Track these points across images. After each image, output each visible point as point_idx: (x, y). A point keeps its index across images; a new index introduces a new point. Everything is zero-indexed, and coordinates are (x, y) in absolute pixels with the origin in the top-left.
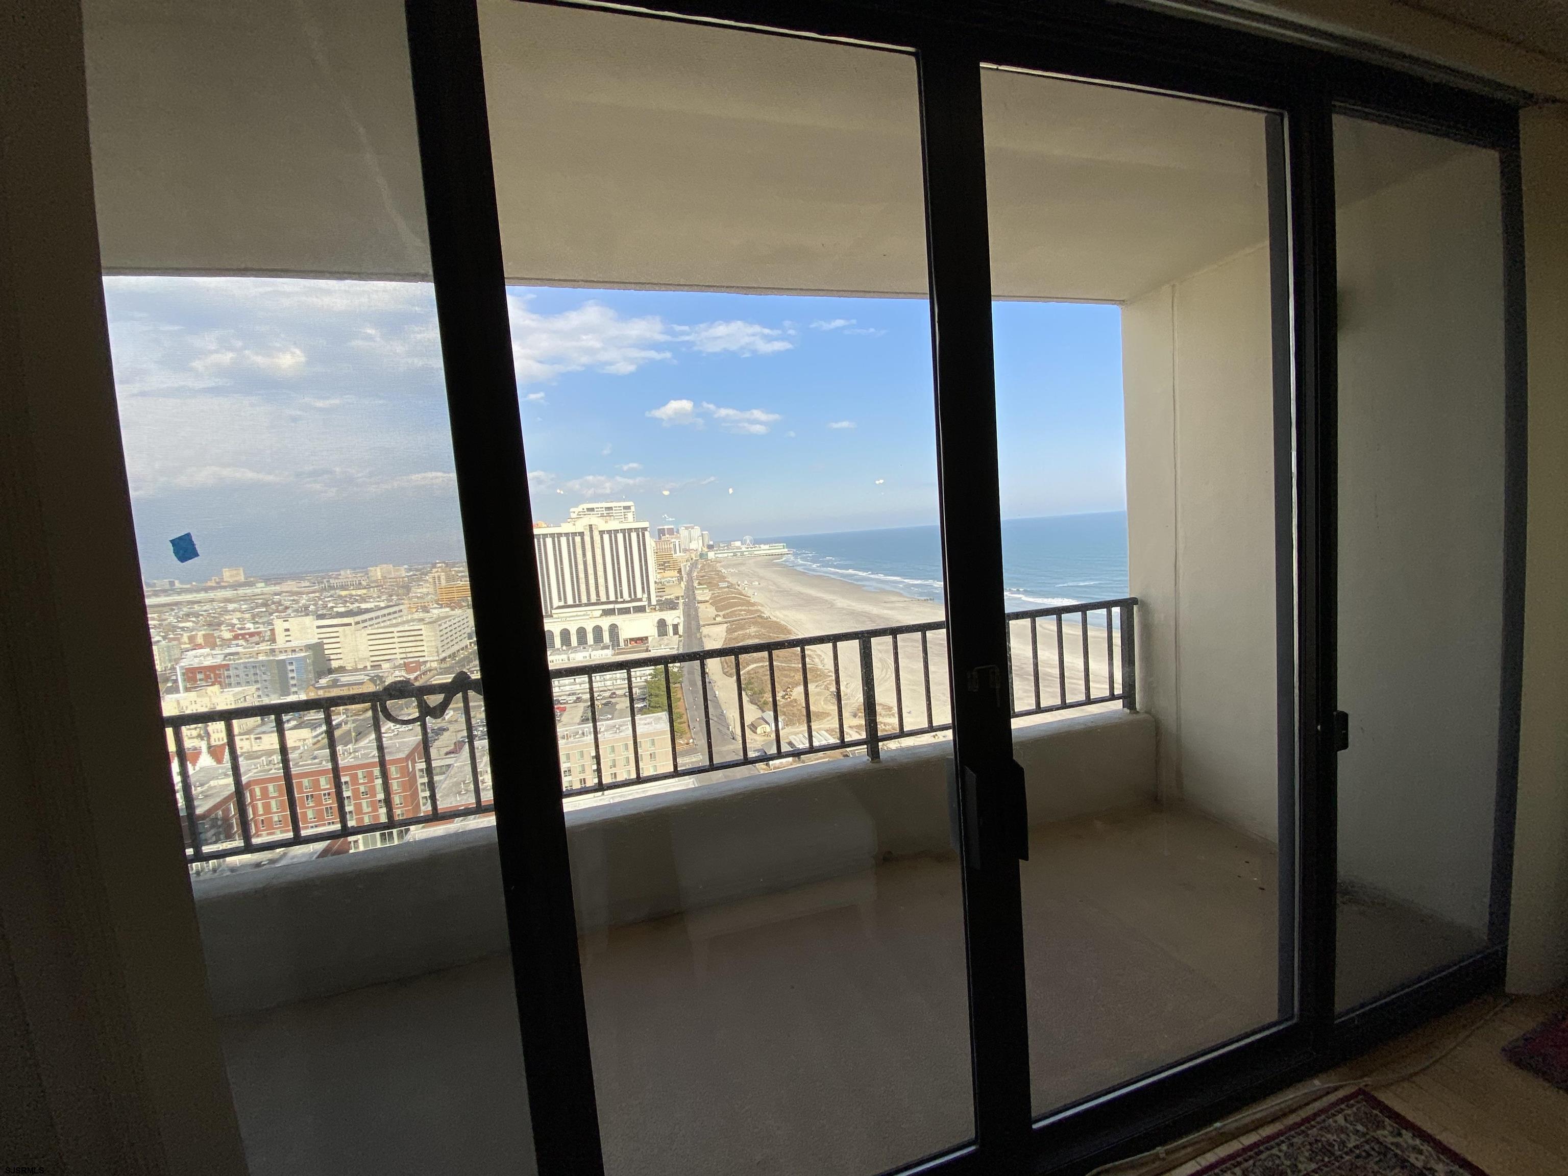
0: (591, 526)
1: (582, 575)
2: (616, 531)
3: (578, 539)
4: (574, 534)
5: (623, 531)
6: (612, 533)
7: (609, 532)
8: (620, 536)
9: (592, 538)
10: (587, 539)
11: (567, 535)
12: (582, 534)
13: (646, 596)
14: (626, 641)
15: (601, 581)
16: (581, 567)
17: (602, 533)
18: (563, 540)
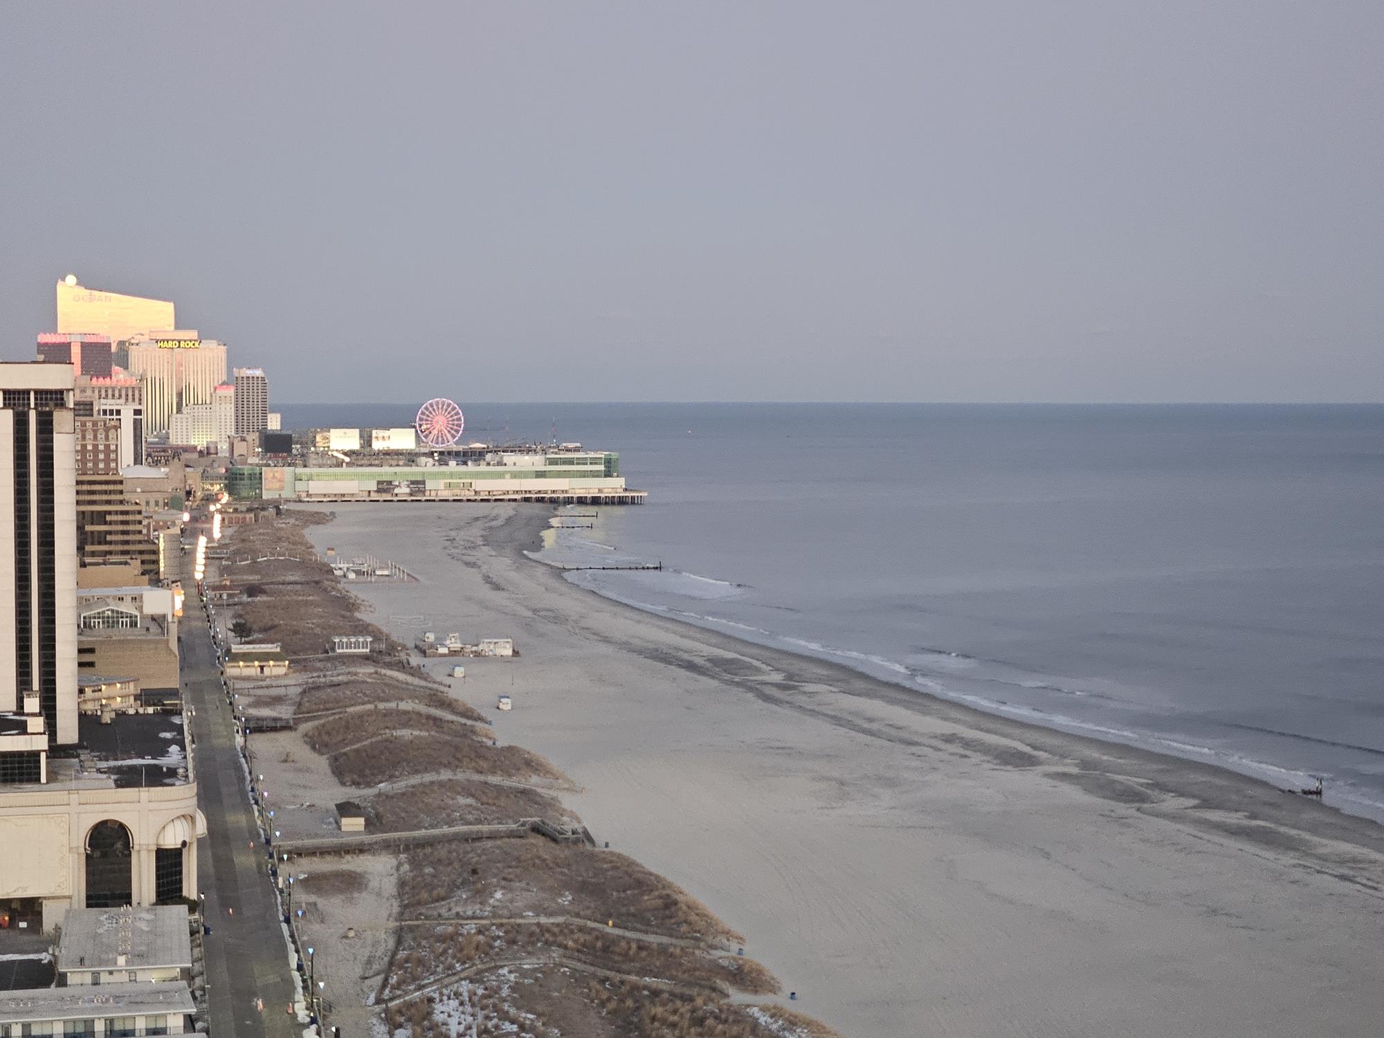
13: (32, 704)
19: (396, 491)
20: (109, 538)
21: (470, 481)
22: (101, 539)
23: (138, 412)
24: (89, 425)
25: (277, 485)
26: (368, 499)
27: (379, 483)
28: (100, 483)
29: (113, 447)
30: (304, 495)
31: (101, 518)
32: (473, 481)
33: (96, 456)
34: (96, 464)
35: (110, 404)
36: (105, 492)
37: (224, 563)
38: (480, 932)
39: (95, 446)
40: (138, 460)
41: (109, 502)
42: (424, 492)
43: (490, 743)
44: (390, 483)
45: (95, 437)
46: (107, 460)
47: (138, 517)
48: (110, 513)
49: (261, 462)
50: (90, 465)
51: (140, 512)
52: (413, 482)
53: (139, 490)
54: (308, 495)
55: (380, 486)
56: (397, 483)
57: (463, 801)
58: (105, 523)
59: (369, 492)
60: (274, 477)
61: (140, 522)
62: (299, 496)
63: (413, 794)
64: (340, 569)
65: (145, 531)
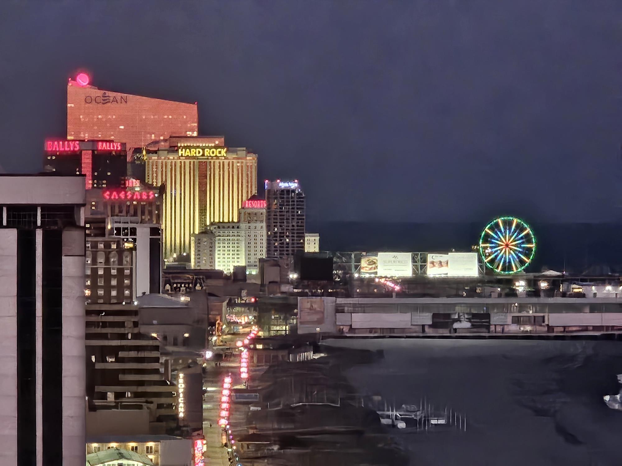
19: (456, 325)
21: (542, 315)
23: (155, 232)
24: (101, 246)
25: (315, 317)
26: (421, 335)
27: (435, 316)
28: (112, 313)
29: (127, 272)
30: (346, 329)
32: (546, 315)
33: (108, 282)
34: (108, 291)
35: (124, 222)
37: (252, 408)
39: (107, 271)
40: (154, 287)
42: (488, 327)
44: (448, 316)
45: (107, 261)
46: (120, 287)
47: (155, 354)
49: (296, 291)
50: (101, 292)
51: (156, 348)
52: (474, 316)
53: (155, 322)
54: (351, 329)
55: (437, 320)
56: (456, 317)
58: (118, 360)
59: (423, 326)
60: (311, 308)
61: (157, 360)
62: (341, 331)
64: (388, 417)
65: (162, 370)
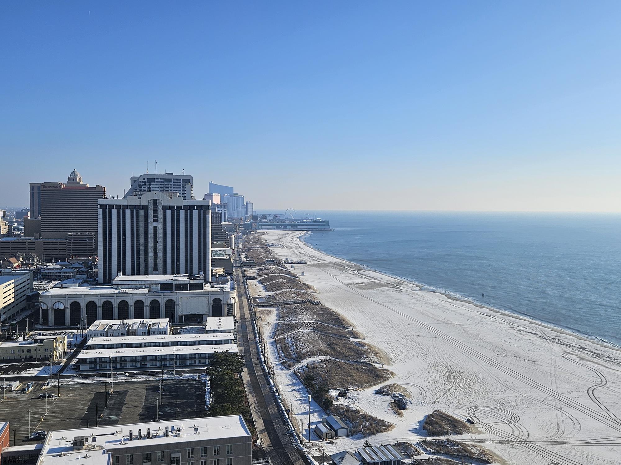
0: (155, 201)
1: (142, 248)
2: (179, 208)
3: (142, 212)
4: (139, 207)
5: (185, 207)
6: (176, 210)
7: (172, 208)
8: (182, 212)
9: (155, 212)
10: (151, 213)
11: (131, 207)
12: (146, 208)
13: (201, 273)
14: (181, 317)
15: (160, 254)
16: (142, 239)
17: (165, 208)
18: (128, 212)
20: (219, 238)
22: (217, 237)
23: (225, 211)
24: (215, 213)
28: (217, 226)
29: (220, 218)
31: (217, 233)
33: (216, 220)
34: (216, 222)
35: (219, 209)
36: (218, 228)
38: (296, 323)
39: (216, 218)
40: (225, 221)
41: (219, 230)
43: (299, 282)
45: (216, 216)
46: (218, 221)
48: (219, 232)
51: (225, 232)
53: (225, 227)
57: (293, 295)
58: (218, 234)
61: (225, 234)
63: (283, 293)
65: (226, 236)
